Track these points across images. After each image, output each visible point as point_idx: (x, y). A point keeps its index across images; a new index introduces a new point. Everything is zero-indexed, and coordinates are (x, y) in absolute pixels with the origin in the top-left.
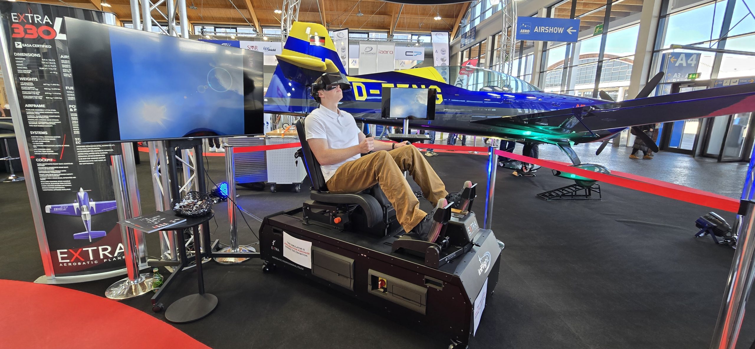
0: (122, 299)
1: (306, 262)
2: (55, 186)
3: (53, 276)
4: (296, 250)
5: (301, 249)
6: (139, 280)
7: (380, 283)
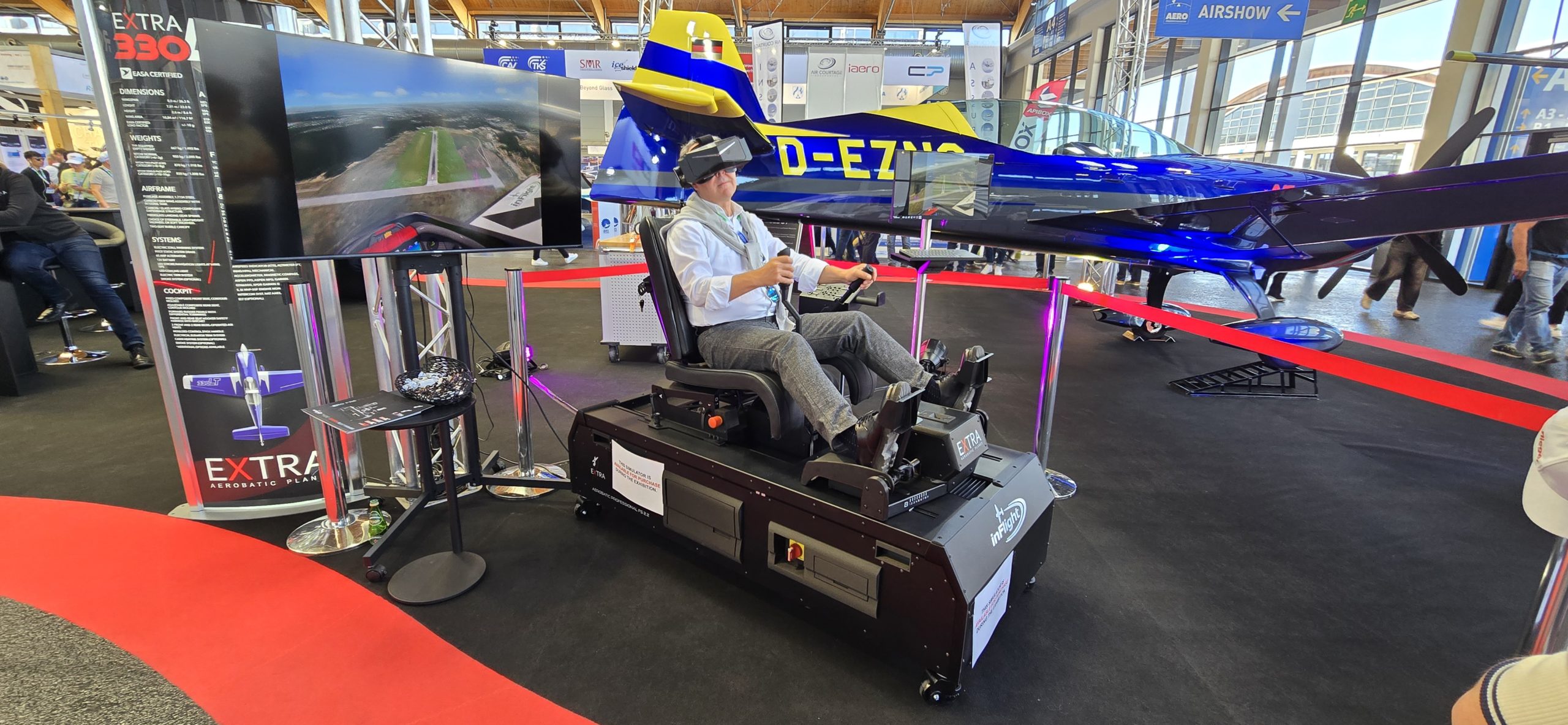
0: (316, 553)
1: (654, 503)
2: (198, 339)
3: (200, 506)
4: (635, 477)
5: (644, 475)
6: (348, 520)
7: (790, 550)
